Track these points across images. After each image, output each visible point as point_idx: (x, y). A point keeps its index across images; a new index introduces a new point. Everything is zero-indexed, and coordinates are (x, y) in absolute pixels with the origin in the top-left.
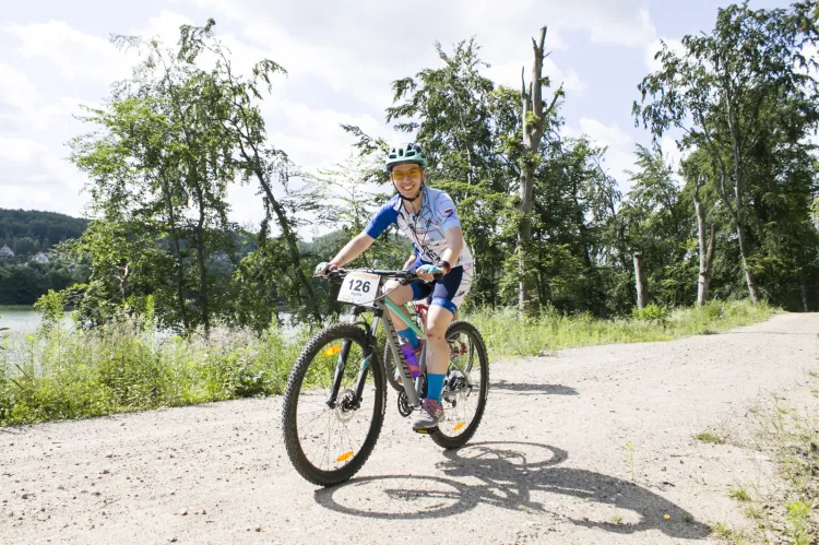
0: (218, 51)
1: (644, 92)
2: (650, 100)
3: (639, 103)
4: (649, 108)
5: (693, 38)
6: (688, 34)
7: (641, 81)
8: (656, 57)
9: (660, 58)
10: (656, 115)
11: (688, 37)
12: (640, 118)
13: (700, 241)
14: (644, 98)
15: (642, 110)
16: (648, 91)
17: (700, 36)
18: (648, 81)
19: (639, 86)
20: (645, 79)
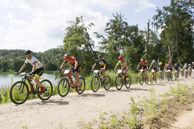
0: (82, 22)
1: (154, 20)
2: (156, 21)
3: (153, 22)
4: (155, 23)
5: (165, 7)
6: (164, 6)
7: (153, 17)
8: (156, 11)
9: (157, 11)
10: (157, 25)
11: (164, 7)
12: (153, 25)
13: (170, 55)
14: (154, 21)
15: (154, 23)
16: (155, 19)
17: (167, 6)
18: (155, 17)
19: (153, 18)
20: (154, 16)
